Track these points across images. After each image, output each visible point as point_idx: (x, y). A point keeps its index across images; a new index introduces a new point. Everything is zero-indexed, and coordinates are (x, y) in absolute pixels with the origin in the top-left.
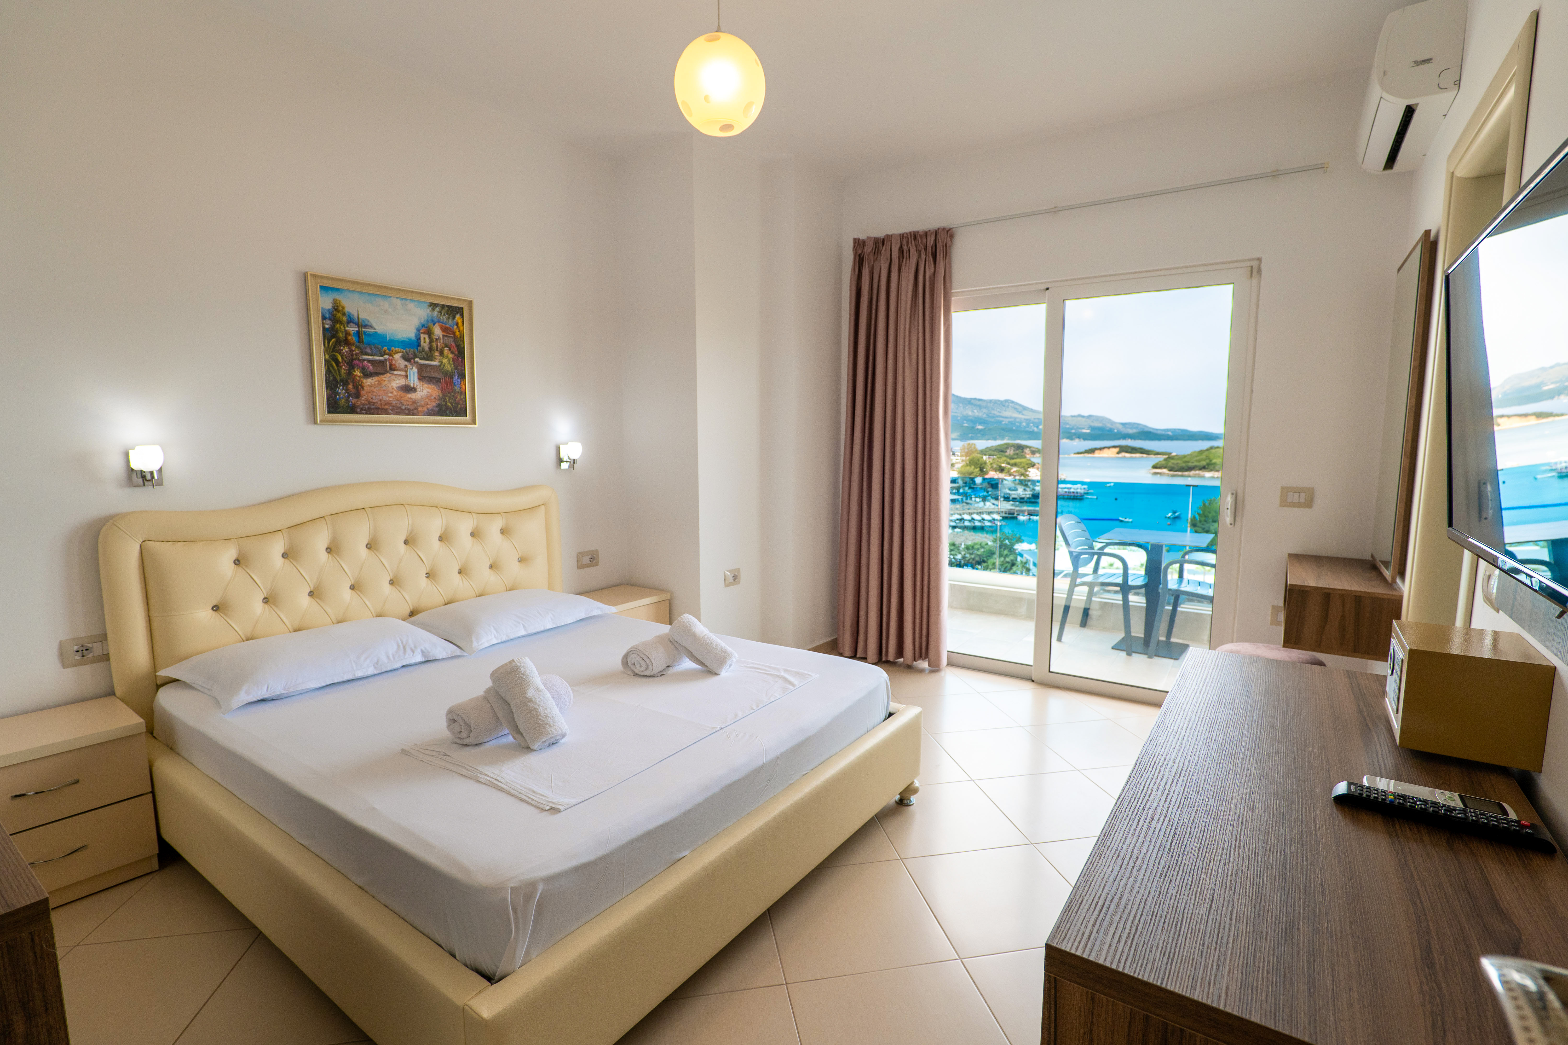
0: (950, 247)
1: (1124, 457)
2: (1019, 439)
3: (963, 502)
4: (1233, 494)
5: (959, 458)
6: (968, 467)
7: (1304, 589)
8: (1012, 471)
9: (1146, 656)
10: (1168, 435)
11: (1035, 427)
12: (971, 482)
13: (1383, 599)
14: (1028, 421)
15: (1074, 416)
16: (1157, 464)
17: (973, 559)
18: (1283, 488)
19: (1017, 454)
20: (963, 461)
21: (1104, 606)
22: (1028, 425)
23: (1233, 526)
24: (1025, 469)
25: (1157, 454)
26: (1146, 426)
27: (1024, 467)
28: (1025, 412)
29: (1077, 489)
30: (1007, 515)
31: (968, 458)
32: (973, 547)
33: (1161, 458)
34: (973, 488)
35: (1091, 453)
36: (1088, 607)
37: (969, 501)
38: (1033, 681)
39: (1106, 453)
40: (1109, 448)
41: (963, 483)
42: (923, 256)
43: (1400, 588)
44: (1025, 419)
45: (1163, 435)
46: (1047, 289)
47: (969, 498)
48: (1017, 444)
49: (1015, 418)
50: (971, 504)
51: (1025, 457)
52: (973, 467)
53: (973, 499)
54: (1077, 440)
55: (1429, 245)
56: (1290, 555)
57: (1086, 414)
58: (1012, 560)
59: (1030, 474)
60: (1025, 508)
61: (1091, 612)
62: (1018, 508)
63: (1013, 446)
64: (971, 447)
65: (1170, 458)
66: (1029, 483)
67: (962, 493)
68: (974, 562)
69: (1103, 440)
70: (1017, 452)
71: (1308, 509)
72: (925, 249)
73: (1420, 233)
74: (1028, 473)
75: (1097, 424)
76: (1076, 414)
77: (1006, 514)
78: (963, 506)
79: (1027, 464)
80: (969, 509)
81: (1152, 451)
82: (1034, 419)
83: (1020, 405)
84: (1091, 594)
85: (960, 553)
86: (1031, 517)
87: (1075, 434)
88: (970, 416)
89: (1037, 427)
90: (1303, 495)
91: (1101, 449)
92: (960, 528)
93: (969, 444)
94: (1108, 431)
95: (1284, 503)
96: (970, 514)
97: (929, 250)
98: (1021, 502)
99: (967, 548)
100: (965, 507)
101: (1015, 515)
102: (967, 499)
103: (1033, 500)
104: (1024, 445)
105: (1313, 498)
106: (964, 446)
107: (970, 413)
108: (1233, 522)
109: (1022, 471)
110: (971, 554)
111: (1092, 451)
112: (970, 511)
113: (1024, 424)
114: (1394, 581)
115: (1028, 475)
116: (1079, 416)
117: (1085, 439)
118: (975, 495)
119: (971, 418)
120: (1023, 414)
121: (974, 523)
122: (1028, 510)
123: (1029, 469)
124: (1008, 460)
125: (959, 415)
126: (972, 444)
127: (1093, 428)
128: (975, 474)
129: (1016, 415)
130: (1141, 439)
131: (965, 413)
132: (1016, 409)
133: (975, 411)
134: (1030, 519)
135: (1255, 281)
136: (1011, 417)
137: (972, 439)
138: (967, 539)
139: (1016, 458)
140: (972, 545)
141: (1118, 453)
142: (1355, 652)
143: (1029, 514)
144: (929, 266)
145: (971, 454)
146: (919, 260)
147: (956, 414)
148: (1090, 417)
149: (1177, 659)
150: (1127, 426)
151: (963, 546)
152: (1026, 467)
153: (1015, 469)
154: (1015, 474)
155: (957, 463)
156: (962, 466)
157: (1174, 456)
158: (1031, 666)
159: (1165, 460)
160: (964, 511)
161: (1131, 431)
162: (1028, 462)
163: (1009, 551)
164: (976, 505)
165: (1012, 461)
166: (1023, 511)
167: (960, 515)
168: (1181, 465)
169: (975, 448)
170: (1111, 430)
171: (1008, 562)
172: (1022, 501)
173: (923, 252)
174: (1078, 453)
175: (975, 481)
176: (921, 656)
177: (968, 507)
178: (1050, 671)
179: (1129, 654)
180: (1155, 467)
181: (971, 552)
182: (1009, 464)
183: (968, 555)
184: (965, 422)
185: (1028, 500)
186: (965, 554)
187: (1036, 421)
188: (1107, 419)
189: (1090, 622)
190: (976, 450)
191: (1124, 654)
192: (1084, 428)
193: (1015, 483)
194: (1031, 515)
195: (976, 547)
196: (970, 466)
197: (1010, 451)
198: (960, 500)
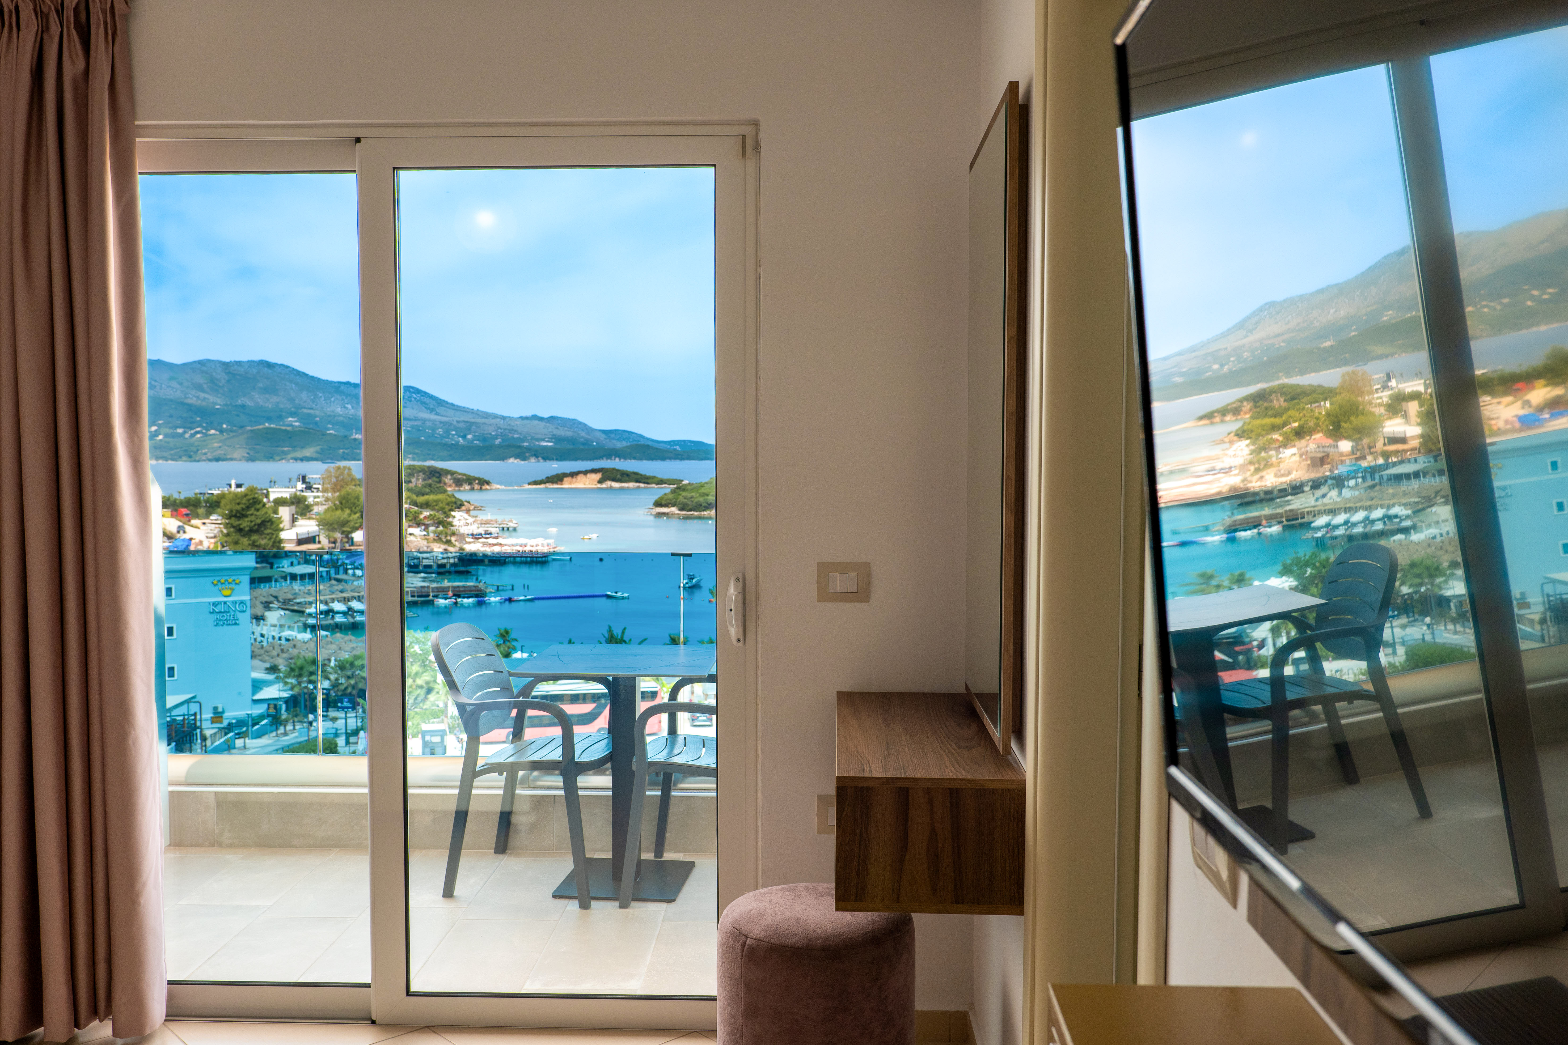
0: (126, 17)
1: (611, 488)
2: (433, 460)
3: (330, 579)
4: (738, 580)
5: (320, 494)
6: (339, 512)
7: (865, 784)
8: (422, 517)
9: (617, 904)
10: (675, 450)
11: (459, 436)
12: (345, 540)
13: (994, 791)
14: (447, 426)
15: (526, 418)
16: (661, 498)
17: (353, 687)
18: (820, 564)
19: (430, 485)
20: (327, 500)
21: (539, 802)
22: (447, 432)
23: (741, 644)
24: (445, 513)
25: (661, 482)
26: (641, 436)
27: (442, 509)
28: (440, 410)
29: (537, 545)
30: (416, 599)
31: (337, 494)
32: (352, 664)
33: (667, 489)
34: (349, 551)
35: (556, 483)
36: (507, 809)
37: (340, 576)
38: (373, 1022)
39: (582, 482)
40: (585, 473)
41: (330, 542)
42: (55, 29)
43: (1017, 762)
44: (441, 422)
45: (668, 451)
46: (358, 140)
47: (341, 569)
48: (429, 467)
49: (424, 421)
50: (346, 581)
51: (445, 491)
52: (347, 511)
53: (350, 572)
54: (533, 460)
55: (1017, 110)
56: (842, 697)
57: (546, 415)
58: (427, 683)
59: (455, 522)
60: (446, 583)
61: (514, 819)
62: (434, 585)
63: (422, 470)
64: (342, 474)
65: (680, 488)
66: (453, 539)
67: (328, 561)
68: (354, 692)
69: (576, 459)
70: (430, 481)
71: (863, 604)
72: (60, 12)
73: (1001, 89)
74: (450, 519)
75: (562, 432)
76: (529, 414)
77: (413, 596)
78: (332, 586)
79: (448, 504)
80: (342, 592)
81: (654, 477)
82: (458, 422)
83: (432, 397)
84: (511, 785)
85: (328, 678)
86: (459, 600)
87: (528, 449)
88: (340, 415)
89: (464, 437)
90: (853, 577)
91: (573, 475)
92: (325, 628)
93: (339, 468)
94: (584, 444)
95: (826, 595)
96: (345, 600)
97: (69, 14)
98: (439, 573)
99: (341, 667)
100: (336, 588)
101: (431, 598)
102: (337, 573)
103: (462, 569)
104: (442, 469)
105: (869, 582)
106: (327, 471)
107: (339, 410)
108: (741, 637)
109: (440, 515)
110: (349, 678)
111: (558, 478)
112: (344, 595)
113: (440, 431)
114: (1008, 750)
115: (451, 524)
116: (535, 417)
117: (545, 459)
118: (352, 563)
119: (341, 419)
120: (437, 414)
121: (353, 617)
122: (454, 587)
123: (453, 513)
124: (414, 497)
125: (318, 413)
126: (345, 467)
127: (557, 439)
128: (352, 524)
129: (425, 415)
130: (635, 458)
131: (329, 410)
132: (423, 403)
133: (349, 406)
134: (456, 603)
135: (751, 164)
136: (416, 419)
137: (344, 458)
138: (340, 649)
139: (427, 494)
140: (351, 659)
141: (600, 482)
142: (957, 902)
143: (454, 595)
144: (71, 56)
145: (342, 487)
146: (45, 36)
147: (312, 412)
148: (552, 419)
149: (673, 901)
150: (613, 436)
151: (332, 664)
152: (447, 508)
153: (426, 513)
154: (426, 522)
155: (317, 504)
156: (326, 511)
157: (686, 485)
158: (367, 986)
159: (673, 491)
160: (334, 596)
161: (619, 445)
162: (449, 499)
163: (421, 666)
164: (356, 583)
165: (421, 499)
166: (444, 590)
167: (326, 603)
168: (696, 500)
169: (349, 475)
170: (587, 443)
171: (421, 687)
172: (442, 570)
173: (54, 18)
174: (535, 483)
175: (352, 538)
176: (94, 1013)
177: (340, 587)
178: (409, 993)
179: (585, 906)
180: (658, 504)
181: (349, 673)
182: (415, 504)
183: (342, 681)
184: (330, 426)
185: (453, 569)
186: (337, 679)
187: (461, 425)
188: (580, 423)
189: (517, 840)
190: (353, 480)
191: (573, 906)
192: (543, 440)
193: (427, 539)
194: (459, 596)
195: (358, 663)
196: (342, 510)
197: (418, 479)
198: (324, 574)
